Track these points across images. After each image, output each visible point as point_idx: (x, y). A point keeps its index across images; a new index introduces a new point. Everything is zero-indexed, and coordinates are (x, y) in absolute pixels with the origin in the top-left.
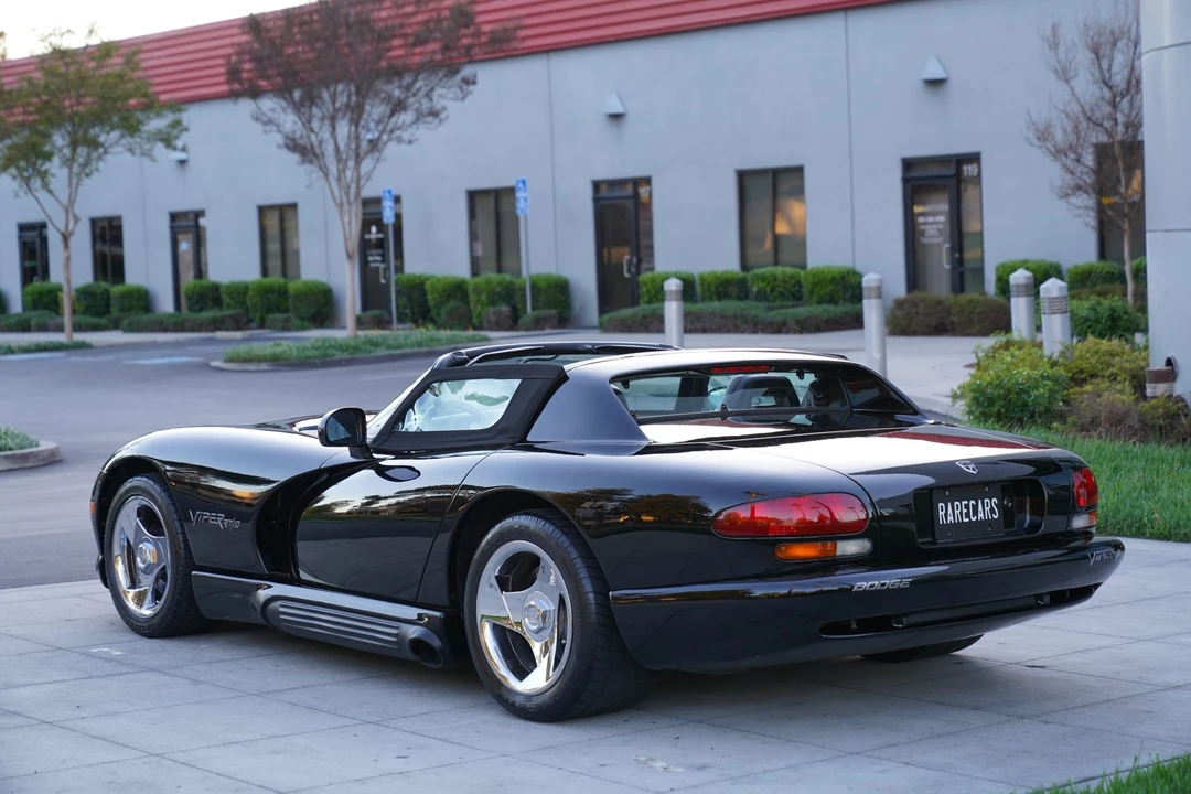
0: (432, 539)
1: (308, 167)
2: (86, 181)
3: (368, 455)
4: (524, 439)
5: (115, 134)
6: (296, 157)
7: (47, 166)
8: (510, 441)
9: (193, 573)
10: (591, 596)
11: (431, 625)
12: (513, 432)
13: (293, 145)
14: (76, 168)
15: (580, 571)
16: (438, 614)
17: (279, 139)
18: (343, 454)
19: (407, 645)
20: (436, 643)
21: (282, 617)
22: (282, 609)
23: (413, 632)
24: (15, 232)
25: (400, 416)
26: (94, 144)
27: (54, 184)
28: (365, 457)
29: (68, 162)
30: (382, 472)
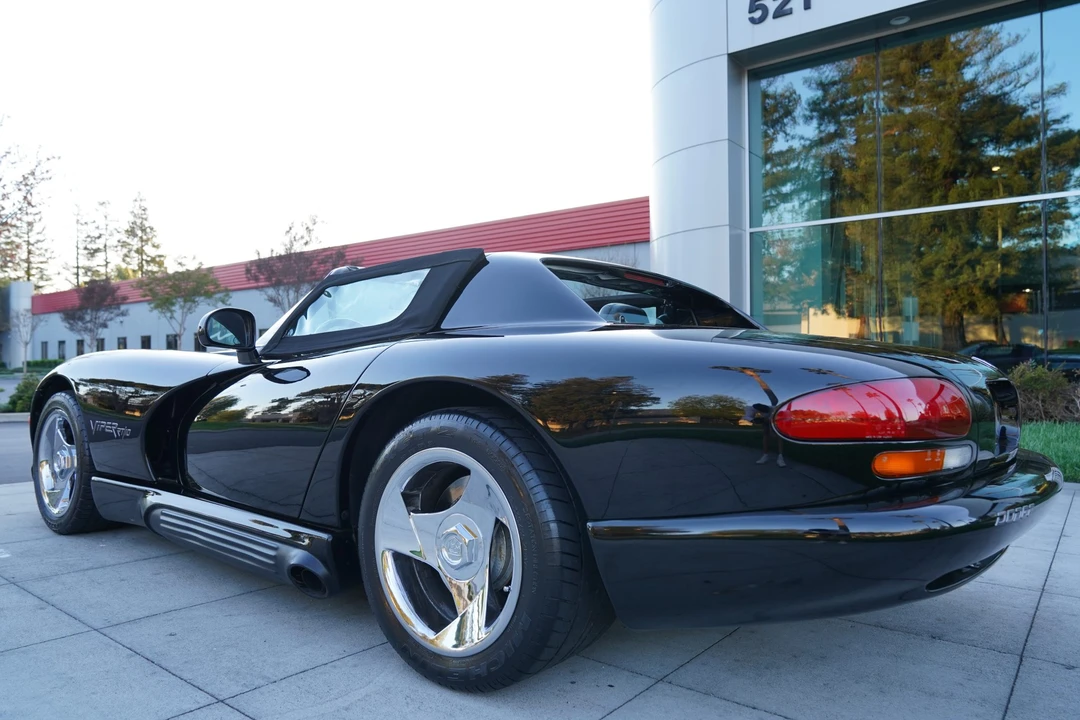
0: (319, 448)
1: (277, 308)
2: (189, 315)
3: (256, 360)
4: (437, 327)
5: (202, 298)
6: (272, 304)
7: (173, 308)
8: (420, 331)
9: (93, 478)
10: (553, 526)
11: (314, 547)
12: (424, 319)
13: (271, 300)
14: (185, 310)
15: (536, 490)
16: (325, 536)
17: (266, 297)
18: (229, 361)
19: (286, 569)
20: (320, 570)
21: (162, 525)
22: (162, 518)
23: (295, 556)
24: (165, 338)
25: (292, 323)
26: (194, 302)
27: (175, 315)
28: (253, 362)
29: (182, 307)
30: (271, 375)
